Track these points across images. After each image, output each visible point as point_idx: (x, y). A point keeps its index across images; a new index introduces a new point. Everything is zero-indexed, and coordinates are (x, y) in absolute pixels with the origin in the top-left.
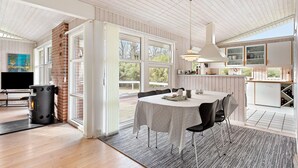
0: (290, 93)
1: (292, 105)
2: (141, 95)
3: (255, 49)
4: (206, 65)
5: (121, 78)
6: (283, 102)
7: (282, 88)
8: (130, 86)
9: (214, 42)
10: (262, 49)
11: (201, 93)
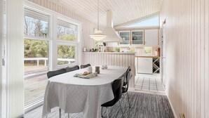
0: (158, 64)
1: (158, 72)
2: (51, 74)
3: (137, 33)
4: (105, 44)
5: (26, 55)
6: (154, 70)
7: (153, 61)
8: (35, 62)
9: (112, 26)
10: (141, 33)
11: (106, 68)
